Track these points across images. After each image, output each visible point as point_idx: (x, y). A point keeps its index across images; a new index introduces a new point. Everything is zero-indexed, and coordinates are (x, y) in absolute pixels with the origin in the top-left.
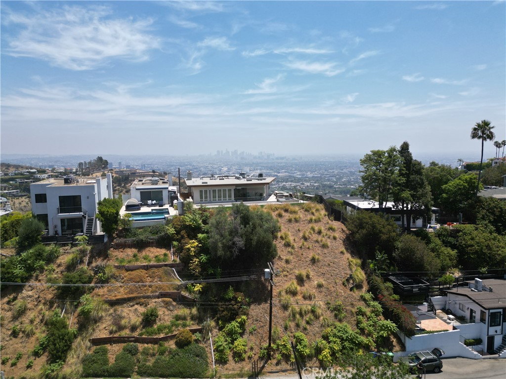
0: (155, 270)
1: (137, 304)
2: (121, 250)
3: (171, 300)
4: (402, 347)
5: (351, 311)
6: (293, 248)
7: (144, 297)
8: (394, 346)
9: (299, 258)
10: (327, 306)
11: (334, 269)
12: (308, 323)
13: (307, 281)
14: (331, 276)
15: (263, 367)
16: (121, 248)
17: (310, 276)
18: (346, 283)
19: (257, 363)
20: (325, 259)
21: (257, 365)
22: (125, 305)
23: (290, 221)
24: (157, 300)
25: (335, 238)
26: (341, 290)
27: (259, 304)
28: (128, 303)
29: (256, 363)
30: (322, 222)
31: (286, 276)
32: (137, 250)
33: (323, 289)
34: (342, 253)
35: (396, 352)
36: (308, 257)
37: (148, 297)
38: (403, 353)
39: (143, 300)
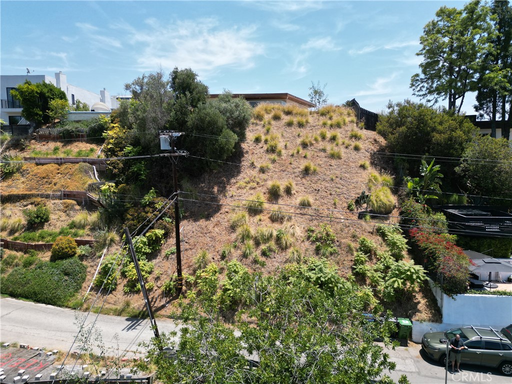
0: (69, 165)
1: (32, 204)
2: (44, 143)
3: (74, 202)
4: (434, 315)
5: (349, 246)
6: (279, 154)
7: (42, 196)
8: (419, 311)
9: (284, 168)
10: (306, 234)
11: (339, 186)
12: (264, 254)
13: (286, 198)
14: (331, 194)
15: (163, 307)
16: (44, 141)
17: (293, 192)
18: (354, 207)
19: (156, 300)
20: (328, 173)
21: (155, 302)
22: (18, 204)
23: (290, 124)
24: (56, 201)
25: (357, 149)
26: (340, 214)
27: (196, 220)
28: (22, 201)
29: (154, 300)
30: (342, 129)
31: (254, 188)
32: (62, 144)
33: (310, 211)
34: (363, 167)
35: (421, 321)
36: (299, 168)
37: (48, 197)
38: (435, 325)
39: (39, 199)
